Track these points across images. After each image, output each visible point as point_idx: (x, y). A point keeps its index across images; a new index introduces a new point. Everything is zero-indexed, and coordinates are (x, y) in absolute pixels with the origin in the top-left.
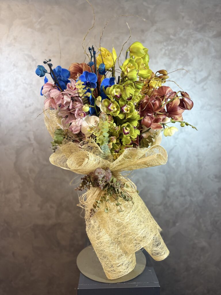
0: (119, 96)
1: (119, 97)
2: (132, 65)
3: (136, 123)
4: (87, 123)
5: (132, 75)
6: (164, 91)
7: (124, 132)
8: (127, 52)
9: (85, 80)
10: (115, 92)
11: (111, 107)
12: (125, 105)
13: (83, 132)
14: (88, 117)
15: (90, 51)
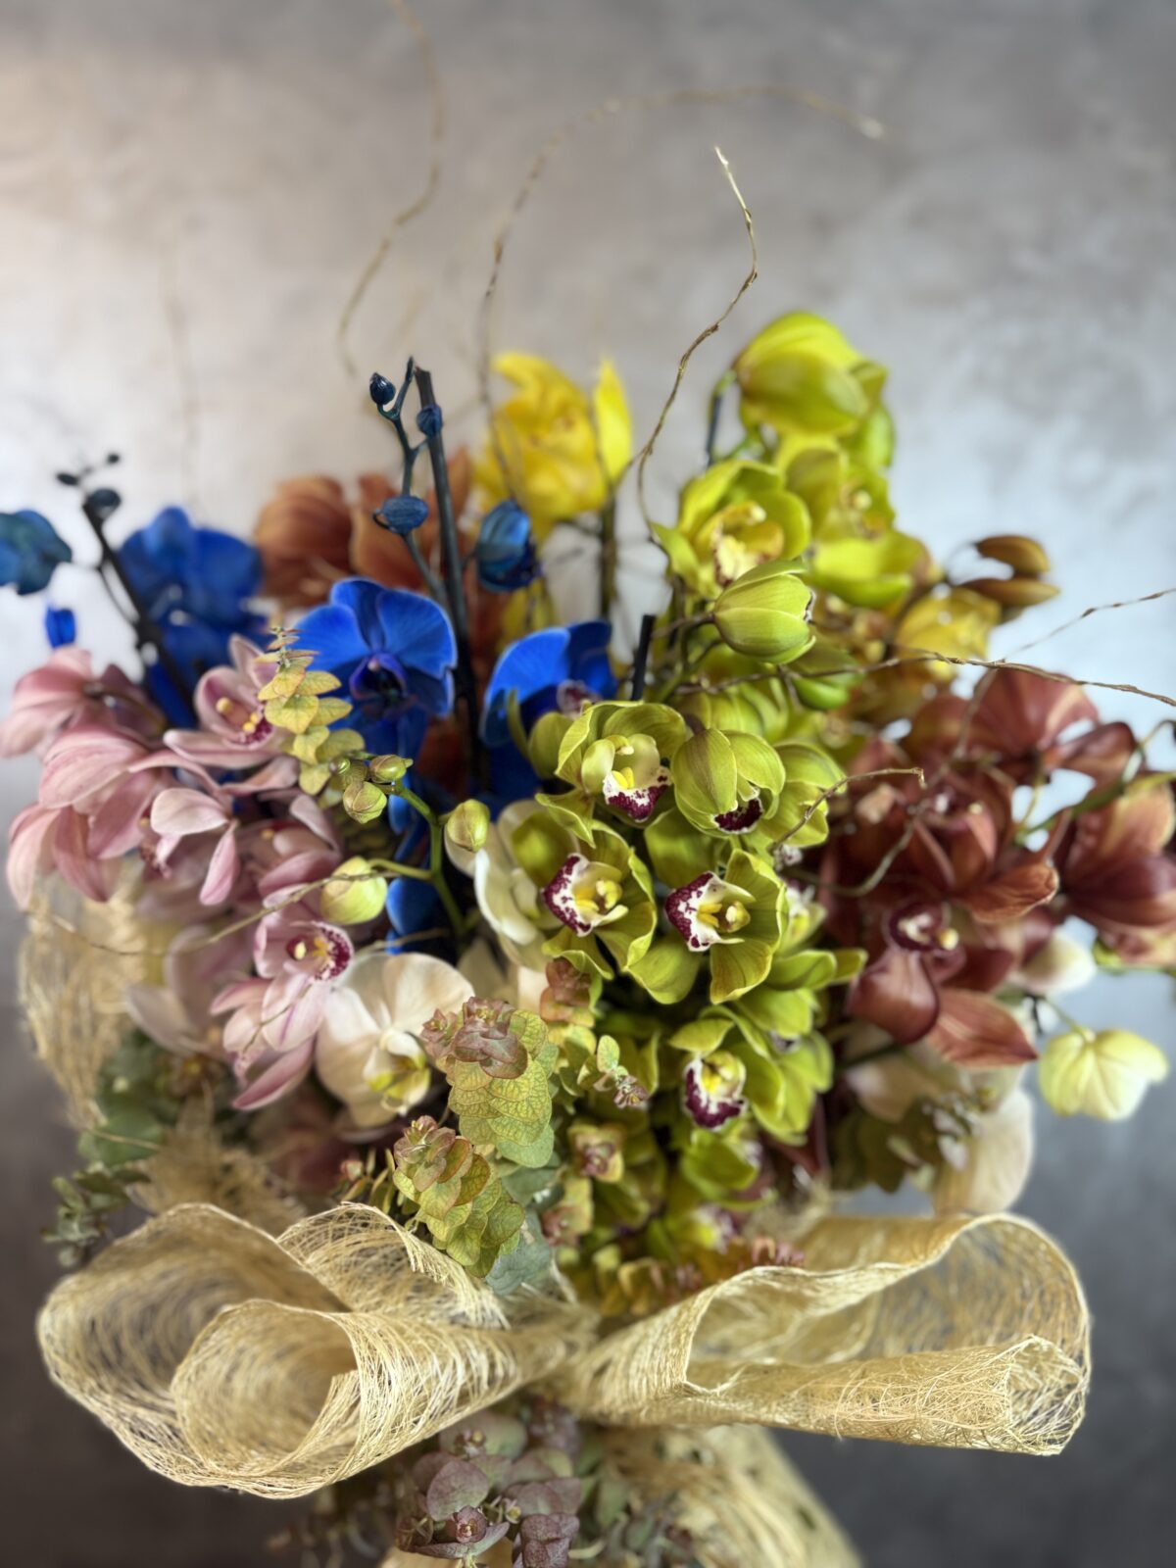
0: (644, 801)
1: (644, 813)
2: (758, 514)
3: (797, 1012)
4: (371, 1008)
5: (764, 621)
6: (1032, 713)
7: (693, 1103)
8: (716, 402)
9: (353, 645)
10: (608, 764)
11: (572, 898)
12: (704, 879)
13: (333, 1082)
14: (377, 963)
15: (388, 407)
